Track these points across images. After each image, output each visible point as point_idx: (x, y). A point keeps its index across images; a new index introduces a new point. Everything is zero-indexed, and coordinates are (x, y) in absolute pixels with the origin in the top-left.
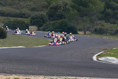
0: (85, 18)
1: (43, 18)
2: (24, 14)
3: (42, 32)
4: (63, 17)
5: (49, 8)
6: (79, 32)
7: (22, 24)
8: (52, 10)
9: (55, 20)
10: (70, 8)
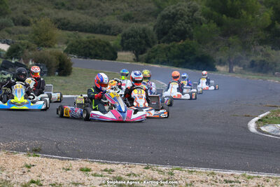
0: (231, 39)
1: (146, 37)
2: (109, 28)
3: (143, 64)
4: (187, 36)
5: (159, 17)
6: (218, 67)
7: (104, 47)
8: (166, 21)
9: (171, 42)
10: (203, 18)
